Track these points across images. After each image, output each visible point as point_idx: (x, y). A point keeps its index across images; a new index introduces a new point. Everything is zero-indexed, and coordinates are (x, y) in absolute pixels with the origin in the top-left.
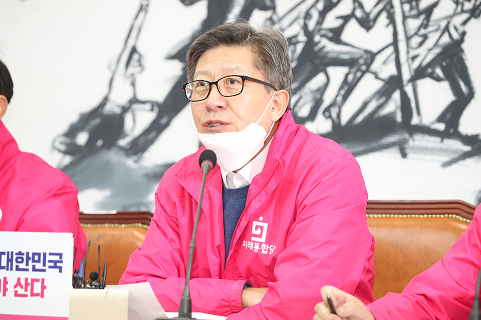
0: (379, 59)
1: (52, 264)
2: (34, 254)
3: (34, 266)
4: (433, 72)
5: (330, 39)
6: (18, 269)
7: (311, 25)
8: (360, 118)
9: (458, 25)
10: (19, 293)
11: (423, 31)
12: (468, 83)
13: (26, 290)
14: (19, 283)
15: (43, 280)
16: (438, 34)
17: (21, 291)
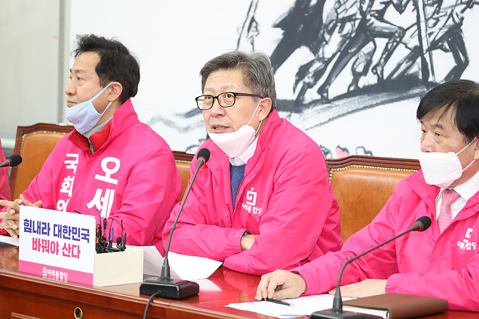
0: (408, 33)
1: (84, 236)
2: (73, 228)
3: (73, 236)
4: (442, 45)
5: (377, 18)
6: (64, 237)
7: (365, 7)
8: (395, 75)
9: (458, 13)
10: (65, 253)
11: (436, 16)
12: (465, 54)
13: (69, 252)
14: (65, 248)
15: (79, 246)
16: (446, 18)
17: (66, 253)
